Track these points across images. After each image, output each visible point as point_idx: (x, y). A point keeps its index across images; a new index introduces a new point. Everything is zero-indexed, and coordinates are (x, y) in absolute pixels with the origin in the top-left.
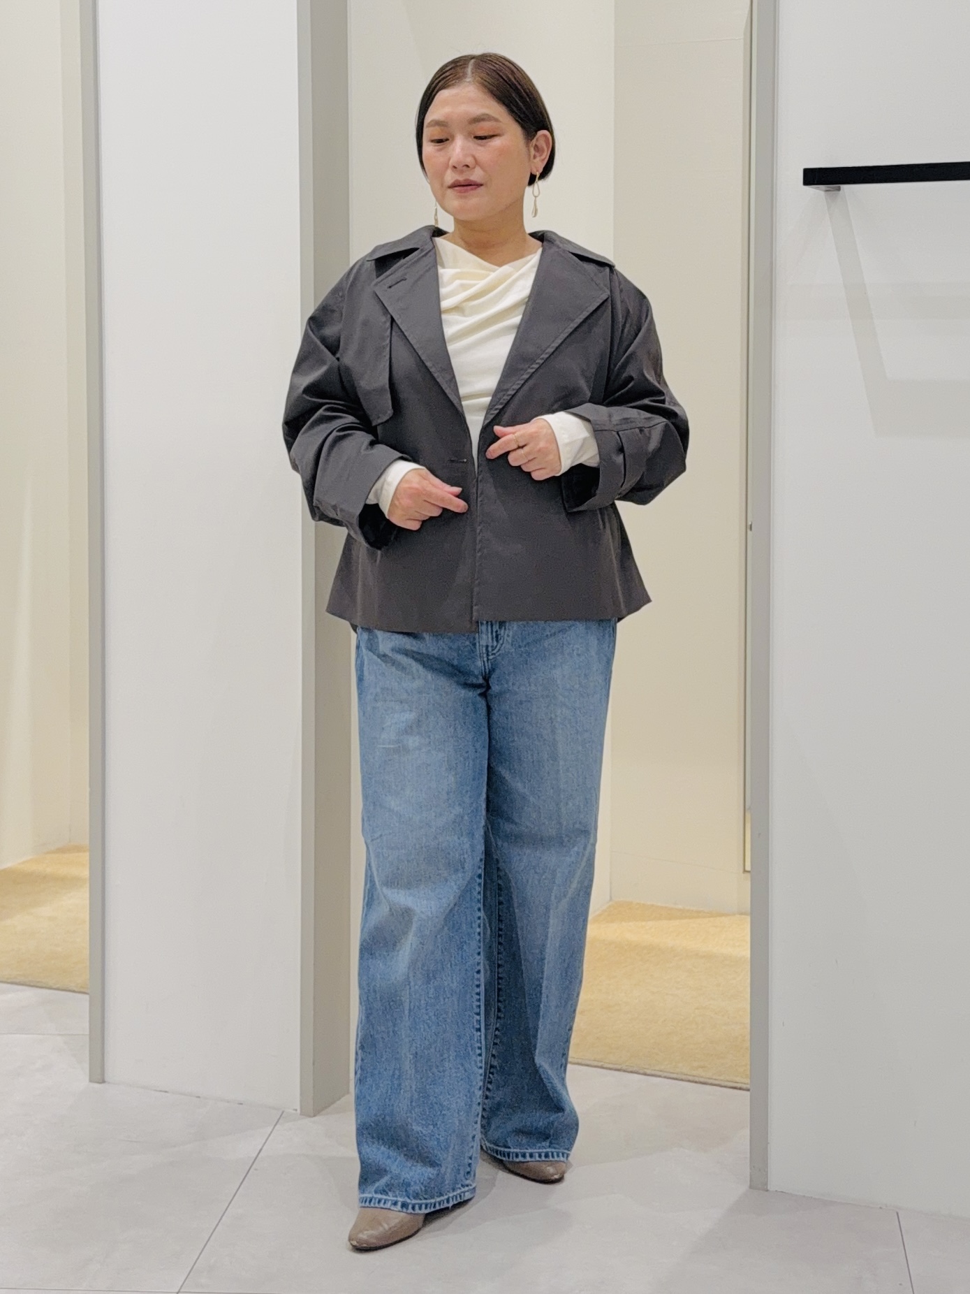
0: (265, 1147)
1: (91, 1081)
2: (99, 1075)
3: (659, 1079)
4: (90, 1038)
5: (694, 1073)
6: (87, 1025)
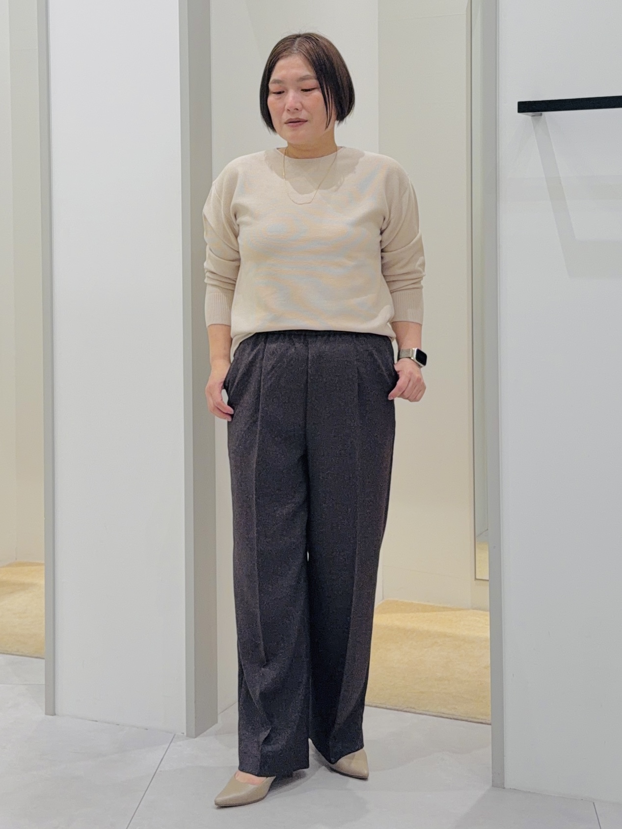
0: (164, 758)
1: (46, 714)
2: (51, 710)
4: (46, 686)
5: (449, 712)
6: (44, 678)
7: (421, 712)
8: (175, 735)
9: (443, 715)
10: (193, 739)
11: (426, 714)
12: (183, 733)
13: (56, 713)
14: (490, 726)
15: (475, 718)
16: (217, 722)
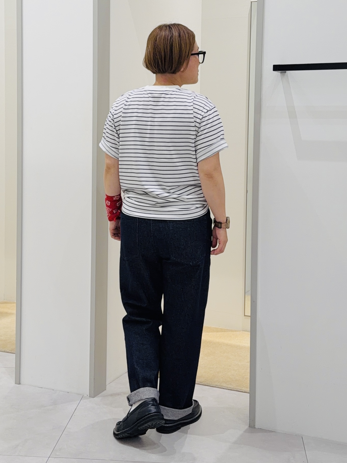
0: (77, 408)
1: (15, 384)
2: (18, 382)
3: (216, 388)
4: (15, 369)
5: (228, 386)
6: (14, 364)
7: (213, 386)
8: (83, 396)
9: (224, 388)
10: (93, 399)
11: (215, 387)
12: (88, 395)
13: (21, 383)
14: (249, 394)
15: (241, 390)
16: (106, 390)
